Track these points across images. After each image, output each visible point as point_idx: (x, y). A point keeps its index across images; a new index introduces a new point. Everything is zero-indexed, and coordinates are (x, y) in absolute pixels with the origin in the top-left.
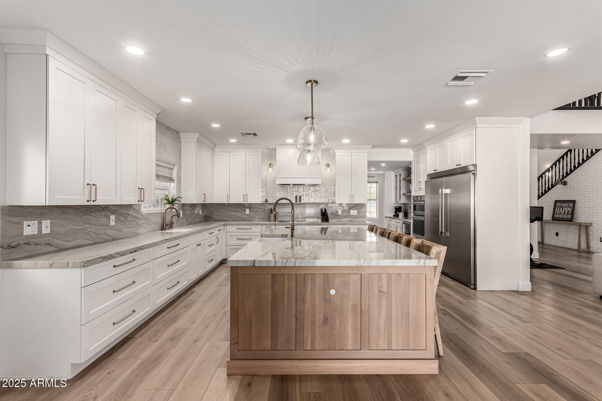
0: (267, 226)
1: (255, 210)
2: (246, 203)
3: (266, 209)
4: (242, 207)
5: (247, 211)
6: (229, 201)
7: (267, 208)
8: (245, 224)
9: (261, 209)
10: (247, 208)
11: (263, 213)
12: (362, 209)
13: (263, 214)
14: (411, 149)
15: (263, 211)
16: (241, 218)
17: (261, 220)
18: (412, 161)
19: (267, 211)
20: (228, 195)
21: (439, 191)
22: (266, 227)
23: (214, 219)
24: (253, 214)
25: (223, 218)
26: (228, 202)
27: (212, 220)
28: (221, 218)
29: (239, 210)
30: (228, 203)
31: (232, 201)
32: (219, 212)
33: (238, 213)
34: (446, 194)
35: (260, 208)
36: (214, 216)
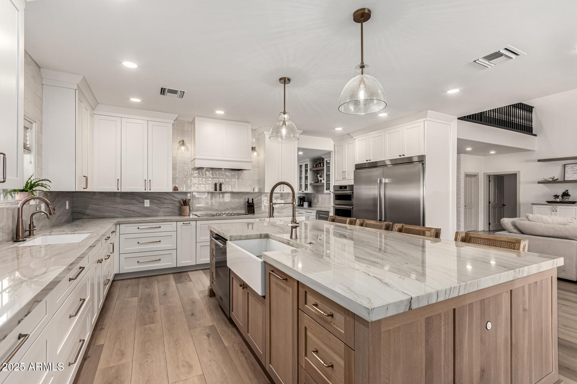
0: (185, 222)
1: (158, 202)
2: (149, 191)
3: (175, 199)
4: (139, 198)
5: (147, 203)
6: (120, 188)
7: (177, 198)
8: (150, 221)
9: (168, 199)
10: (146, 199)
11: (171, 204)
12: (288, 198)
13: (170, 207)
14: (332, 139)
15: (171, 202)
16: (137, 212)
17: (168, 214)
18: (332, 151)
19: (176, 202)
20: (118, 180)
21: (377, 180)
22: (183, 223)
23: (88, 215)
24: (155, 207)
25: (107, 214)
26: (118, 189)
27: (85, 217)
28: (102, 214)
29: (134, 201)
30: (119, 191)
31: (126, 188)
32: (99, 205)
33: (131, 205)
34: (385, 183)
35: (166, 199)
36: (88, 212)
